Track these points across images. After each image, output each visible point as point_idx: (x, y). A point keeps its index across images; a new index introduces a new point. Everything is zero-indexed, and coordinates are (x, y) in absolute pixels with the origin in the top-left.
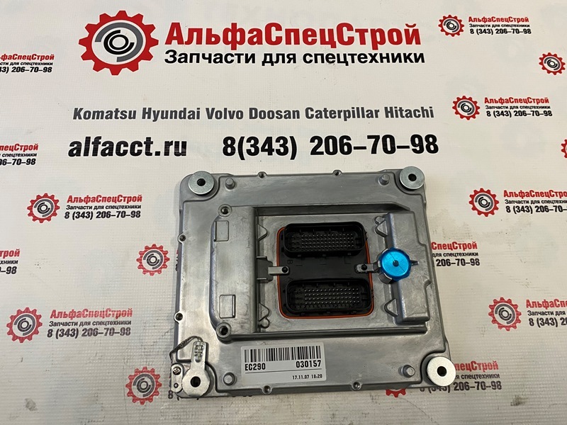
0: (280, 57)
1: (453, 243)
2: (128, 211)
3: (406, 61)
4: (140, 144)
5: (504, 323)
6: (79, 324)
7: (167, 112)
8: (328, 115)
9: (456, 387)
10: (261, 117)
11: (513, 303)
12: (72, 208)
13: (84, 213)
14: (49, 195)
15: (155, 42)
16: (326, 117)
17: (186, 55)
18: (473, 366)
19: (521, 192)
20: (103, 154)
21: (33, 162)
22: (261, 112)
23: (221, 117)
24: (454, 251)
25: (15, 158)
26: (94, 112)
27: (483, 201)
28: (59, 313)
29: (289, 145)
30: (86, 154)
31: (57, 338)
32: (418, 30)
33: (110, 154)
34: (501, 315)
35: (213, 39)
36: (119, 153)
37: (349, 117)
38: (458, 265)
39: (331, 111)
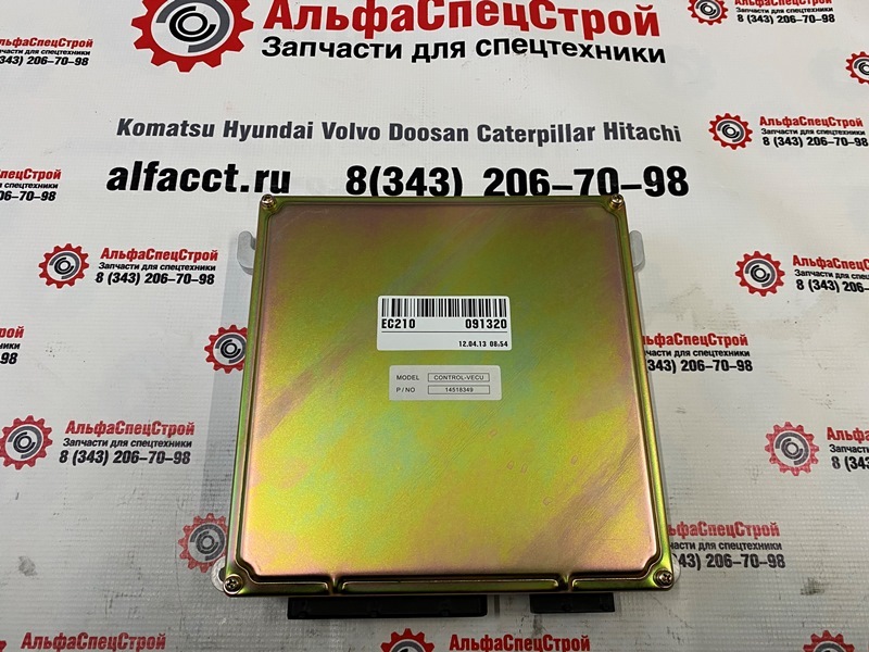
0: (441, 48)
1: (710, 335)
2: (196, 274)
3: (636, 60)
4: (218, 175)
5: (790, 462)
6: (110, 443)
7: (262, 127)
8: (513, 137)
9: (711, 561)
10: (407, 138)
11: (806, 432)
12: (108, 267)
13: (126, 275)
14: (74, 247)
15: (249, 25)
16: (510, 140)
17: (295, 45)
18: (737, 529)
19: (820, 260)
20: (161, 187)
21: (52, 196)
22: (407, 130)
23: (345, 136)
24: (711, 348)
25: (25, 190)
26: (150, 125)
27: (759, 273)
28: (79, 425)
29: (451, 181)
30: (134, 186)
31: (74, 464)
32: (655, 14)
33: (172, 187)
34: (785, 450)
35: (338, 23)
36: (184, 187)
37: (546, 140)
38: (717, 369)
39: (517, 132)
